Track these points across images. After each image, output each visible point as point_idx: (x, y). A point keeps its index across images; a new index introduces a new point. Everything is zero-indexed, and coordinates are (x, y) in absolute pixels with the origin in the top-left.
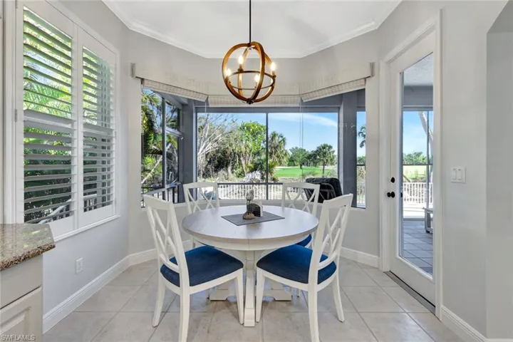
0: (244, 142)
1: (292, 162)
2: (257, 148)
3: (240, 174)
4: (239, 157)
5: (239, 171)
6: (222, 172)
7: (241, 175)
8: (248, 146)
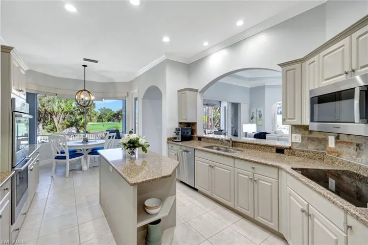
0: (56, 104)
1: (100, 119)
2: (69, 109)
3: (52, 130)
4: (51, 115)
5: (49, 127)
8: (60, 107)
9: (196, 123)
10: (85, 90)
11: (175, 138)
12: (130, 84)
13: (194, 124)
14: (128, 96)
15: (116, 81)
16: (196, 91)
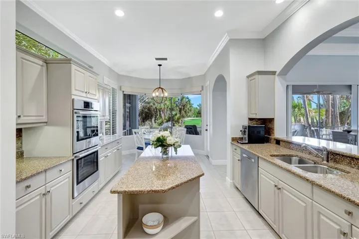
4: (160, 111)
5: (160, 121)
6: (147, 122)
7: (161, 124)
8: (166, 104)
9: (273, 119)
10: (160, 88)
11: (242, 139)
12: (203, 77)
13: (271, 120)
14: (203, 90)
15: (192, 75)
16: (274, 73)
